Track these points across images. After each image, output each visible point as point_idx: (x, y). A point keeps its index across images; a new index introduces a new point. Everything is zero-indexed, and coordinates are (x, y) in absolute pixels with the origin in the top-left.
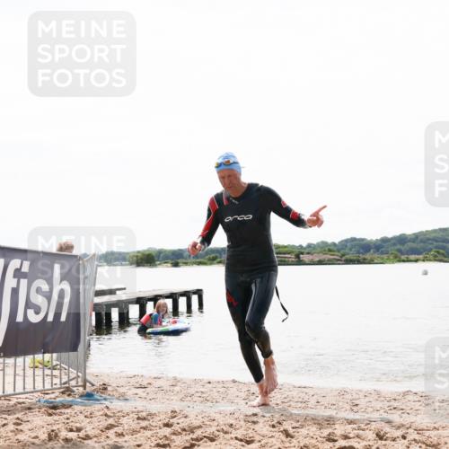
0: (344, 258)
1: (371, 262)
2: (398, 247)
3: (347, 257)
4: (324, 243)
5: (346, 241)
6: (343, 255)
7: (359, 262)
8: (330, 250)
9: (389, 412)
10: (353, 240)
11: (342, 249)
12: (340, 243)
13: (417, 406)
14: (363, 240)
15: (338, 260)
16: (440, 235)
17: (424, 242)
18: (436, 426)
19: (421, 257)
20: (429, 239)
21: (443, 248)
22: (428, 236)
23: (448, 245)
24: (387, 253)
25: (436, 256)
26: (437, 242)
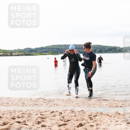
0: (25, 54)
1: (33, 55)
2: (41, 50)
3: (26, 53)
4: (19, 49)
5: (26, 49)
6: (25, 53)
7: (29, 55)
8: (21, 52)
9: (33, 106)
10: (28, 48)
11: (25, 51)
12: (24, 49)
13: (42, 103)
14: (31, 48)
15: (23, 54)
16: (53, 47)
17: (48, 49)
18: (46, 111)
19: (47, 53)
20: (50, 48)
21: (54, 51)
22: (49, 47)
23: (55, 50)
24: (38, 52)
25: (51, 53)
26: (52, 49)
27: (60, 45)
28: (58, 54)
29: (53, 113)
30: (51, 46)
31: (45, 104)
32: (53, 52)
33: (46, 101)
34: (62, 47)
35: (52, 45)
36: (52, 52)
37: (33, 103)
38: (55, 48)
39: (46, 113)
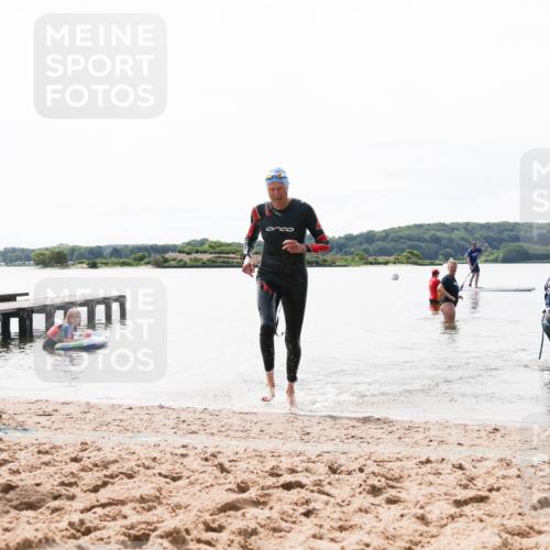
1: (332, 264)
2: (365, 246)
7: (318, 264)
9: (346, 441)
13: (379, 433)
16: (414, 232)
17: (396, 241)
18: (400, 456)
19: (392, 258)
20: (401, 238)
21: (418, 248)
22: (400, 234)
23: (423, 245)
24: (352, 253)
25: (409, 258)
26: (411, 240)
27: (443, 225)
28: (437, 262)
29: (429, 465)
30: (408, 228)
31: (392, 436)
32: (416, 252)
33: (394, 428)
34: (456, 235)
35: (411, 224)
36: (411, 253)
37: (346, 432)
38: (426, 236)
39: (399, 463)
